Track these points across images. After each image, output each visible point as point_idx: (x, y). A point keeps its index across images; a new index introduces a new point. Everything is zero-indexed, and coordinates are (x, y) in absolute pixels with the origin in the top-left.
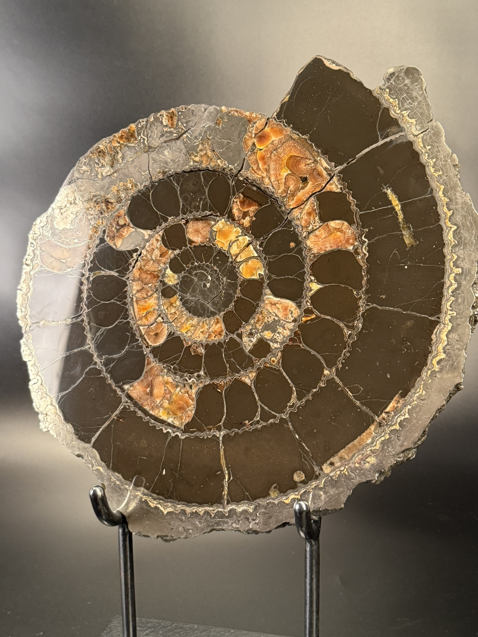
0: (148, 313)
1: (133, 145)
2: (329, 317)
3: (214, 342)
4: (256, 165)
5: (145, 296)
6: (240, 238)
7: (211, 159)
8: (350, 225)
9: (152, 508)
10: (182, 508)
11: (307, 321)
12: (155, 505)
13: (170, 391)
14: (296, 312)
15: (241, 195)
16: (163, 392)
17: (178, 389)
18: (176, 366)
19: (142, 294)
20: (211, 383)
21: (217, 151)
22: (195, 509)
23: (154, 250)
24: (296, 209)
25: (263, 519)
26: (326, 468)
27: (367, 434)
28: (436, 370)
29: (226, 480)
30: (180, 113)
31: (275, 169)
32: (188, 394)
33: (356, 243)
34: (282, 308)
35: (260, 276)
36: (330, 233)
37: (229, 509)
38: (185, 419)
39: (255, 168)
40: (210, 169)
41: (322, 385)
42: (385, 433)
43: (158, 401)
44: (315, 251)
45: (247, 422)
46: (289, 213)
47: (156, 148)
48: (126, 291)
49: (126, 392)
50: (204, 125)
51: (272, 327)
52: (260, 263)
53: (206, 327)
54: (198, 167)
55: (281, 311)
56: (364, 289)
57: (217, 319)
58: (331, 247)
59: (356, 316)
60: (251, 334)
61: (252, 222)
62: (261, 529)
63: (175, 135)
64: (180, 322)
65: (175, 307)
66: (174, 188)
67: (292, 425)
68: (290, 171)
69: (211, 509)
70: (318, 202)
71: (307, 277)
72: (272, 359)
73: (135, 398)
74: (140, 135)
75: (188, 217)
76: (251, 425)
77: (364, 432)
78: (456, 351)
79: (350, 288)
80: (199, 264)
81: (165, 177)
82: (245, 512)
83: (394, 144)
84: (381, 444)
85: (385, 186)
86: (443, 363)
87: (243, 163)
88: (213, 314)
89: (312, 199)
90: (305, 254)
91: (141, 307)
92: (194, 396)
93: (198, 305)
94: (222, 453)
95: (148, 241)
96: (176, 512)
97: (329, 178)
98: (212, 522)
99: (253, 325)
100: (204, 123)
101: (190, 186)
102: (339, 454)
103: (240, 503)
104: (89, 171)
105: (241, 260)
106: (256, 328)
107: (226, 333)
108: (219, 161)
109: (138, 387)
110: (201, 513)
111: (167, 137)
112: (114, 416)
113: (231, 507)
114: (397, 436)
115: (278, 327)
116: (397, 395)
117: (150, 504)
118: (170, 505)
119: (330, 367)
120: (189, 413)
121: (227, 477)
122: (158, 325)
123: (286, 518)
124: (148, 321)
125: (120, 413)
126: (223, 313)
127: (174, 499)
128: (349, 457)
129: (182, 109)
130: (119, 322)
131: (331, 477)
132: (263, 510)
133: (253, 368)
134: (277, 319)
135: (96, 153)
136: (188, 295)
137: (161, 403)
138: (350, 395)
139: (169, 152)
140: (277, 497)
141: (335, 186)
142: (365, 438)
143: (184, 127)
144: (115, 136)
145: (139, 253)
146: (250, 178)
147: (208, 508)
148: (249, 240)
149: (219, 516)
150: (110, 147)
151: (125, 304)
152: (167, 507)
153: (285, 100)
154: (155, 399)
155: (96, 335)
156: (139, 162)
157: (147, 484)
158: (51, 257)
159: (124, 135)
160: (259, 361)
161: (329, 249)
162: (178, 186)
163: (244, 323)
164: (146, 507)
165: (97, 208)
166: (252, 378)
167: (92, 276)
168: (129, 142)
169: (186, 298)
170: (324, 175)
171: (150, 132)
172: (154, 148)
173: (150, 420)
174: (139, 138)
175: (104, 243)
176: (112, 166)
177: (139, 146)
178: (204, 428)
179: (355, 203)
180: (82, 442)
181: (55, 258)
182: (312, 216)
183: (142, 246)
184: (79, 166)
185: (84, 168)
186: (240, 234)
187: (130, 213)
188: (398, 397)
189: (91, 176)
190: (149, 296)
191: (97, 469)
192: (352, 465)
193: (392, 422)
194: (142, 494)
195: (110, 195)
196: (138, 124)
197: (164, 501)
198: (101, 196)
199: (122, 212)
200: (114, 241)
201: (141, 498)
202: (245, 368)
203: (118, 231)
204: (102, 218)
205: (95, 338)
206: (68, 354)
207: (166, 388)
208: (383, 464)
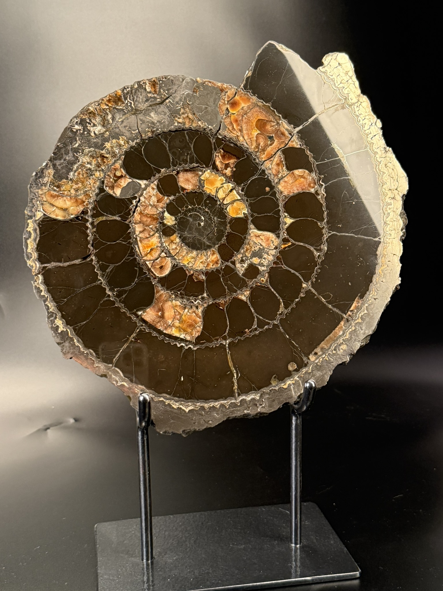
0: (152, 250)
1: (121, 107)
2: (302, 244)
3: (213, 269)
4: (231, 126)
5: (148, 236)
6: (225, 185)
7: (193, 121)
8: (310, 173)
9: (175, 409)
10: (201, 405)
11: (286, 248)
12: (177, 406)
13: (179, 312)
14: (276, 242)
15: (221, 150)
16: (174, 314)
17: (186, 310)
18: (182, 292)
19: (145, 234)
20: (214, 302)
21: (198, 114)
22: (212, 404)
23: (151, 197)
24: (268, 161)
25: (268, 403)
26: (312, 358)
27: (339, 328)
28: (382, 276)
29: (235, 377)
30: (161, 82)
31: (247, 130)
32: (196, 314)
33: (316, 187)
34: (265, 239)
35: (244, 215)
37: (240, 400)
38: (195, 334)
39: (231, 128)
40: (193, 129)
41: (302, 295)
42: (352, 326)
43: (170, 321)
44: (286, 193)
45: (247, 330)
46: (262, 165)
47: (142, 111)
48: (130, 233)
49: (140, 317)
50: (183, 93)
51: (258, 254)
52: (243, 205)
53: (205, 258)
54: (182, 127)
55: (265, 241)
56: (325, 220)
57: (213, 251)
58: (298, 190)
59: (322, 241)
60: (242, 261)
61: (232, 171)
62: (267, 411)
63: (159, 100)
65: (176, 243)
66: (163, 144)
67: (282, 328)
68: (259, 130)
69: (225, 402)
70: (284, 155)
71: (281, 213)
72: (262, 279)
73: (149, 322)
74: (127, 99)
75: (178, 169)
76: (250, 332)
77: (336, 327)
79: (315, 220)
80: (193, 207)
81: (154, 136)
82: (253, 399)
84: (350, 334)
86: (385, 272)
87: (220, 125)
88: (209, 247)
89: (279, 153)
91: (145, 245)
92: (200, 314)
93: (195, 241)
94: (229, 357)
95: (145, 189)
96: (197, 409)
97: (290, 137)
98: (228, 412)
99: (243, 254)
100: (183, 91)
101: (177, 143)
102: (320, 345)
103: (249, 393)
104: (82, 129)
105: (227, 203)
106: (246, 256)
107: (222, 262)
108: (199, 123)
109: (151, 312)
110: (218, 407)
111: (151, 101)
112: (132, 339)
113: (242, 398)
114: (361, 327)
115: (263, 254)
116: (357, 297)
117: (173, 406)
118: (190, 404)
119: (307, 281)
120: (198, 328)
121: (235, 375)
122: (162, 259)
123: (286, 399)
124: (153, 256)
125: (137, 336)
126: (217, 246)
127: (193, 399)
128: (327, 347)
129: (163, 79)
130: (126, 259)
131: (316, 363)
132: (267, 396)
133: (247, 288)
134: (261, 247)
135: (87, 115)
136: (186, 233)
137: (173, 323)
138: (323, 301)
139: (154, 114)
140: (277, 385)
141: (296, 143)
142: (338, 331)
143: (166, 93)
145: (137, 200)
146: (227, 136)
147: (222, 402)
148: (232, 187)
149: (232, 406)
150: (99, 109)
151: (130, 243)
152: (188, 406)
153: (248, 75)
154: (167, 321)
155: (106, 272)
156: (129, 123)
157: (169, 390)
158: (53, 206)
159: (111, 99)
160: (251, 282)
161: (296, 192)
162: (166, 143)
163: (235, 253)
164: (169, 409)
165: (94, 162)
166: (247, 296)
167: (96, 221)
168: (117, 105)
169: (184, 236)
170: (286, 134)
171: (135, 97)
172: (141, 111)
173: (164, 338)
174: (126, 102)
175: (104, 192)
176: (103, 126)
177: (127, 108)
178: (212, 339)
179: (312, 156)
180: (105, 364)
181: (57, 207)
182: (280, 166)
183: (140, 194)
184: (71, 126)
185: (77, 127)
186: (224, 182)
187: (126, 165)
188: (358, 299)
189: (84, 134)
190: (152, 236)
191: (121, 384)
192: (330, 352)
193: (356, 318)
194: (165, 399)
195: (104, 151)
196: (124, 90)
197: (185, 402)
198: (96, 151)
199: (118, 165)
200: (113, 190)
201: (164, 402)
202: (241, 288)
203: (116, 181)
204: (99, 171)
205: (106, 274)
206: (81, 290)
207: (175, 311)
208: (352, 349)
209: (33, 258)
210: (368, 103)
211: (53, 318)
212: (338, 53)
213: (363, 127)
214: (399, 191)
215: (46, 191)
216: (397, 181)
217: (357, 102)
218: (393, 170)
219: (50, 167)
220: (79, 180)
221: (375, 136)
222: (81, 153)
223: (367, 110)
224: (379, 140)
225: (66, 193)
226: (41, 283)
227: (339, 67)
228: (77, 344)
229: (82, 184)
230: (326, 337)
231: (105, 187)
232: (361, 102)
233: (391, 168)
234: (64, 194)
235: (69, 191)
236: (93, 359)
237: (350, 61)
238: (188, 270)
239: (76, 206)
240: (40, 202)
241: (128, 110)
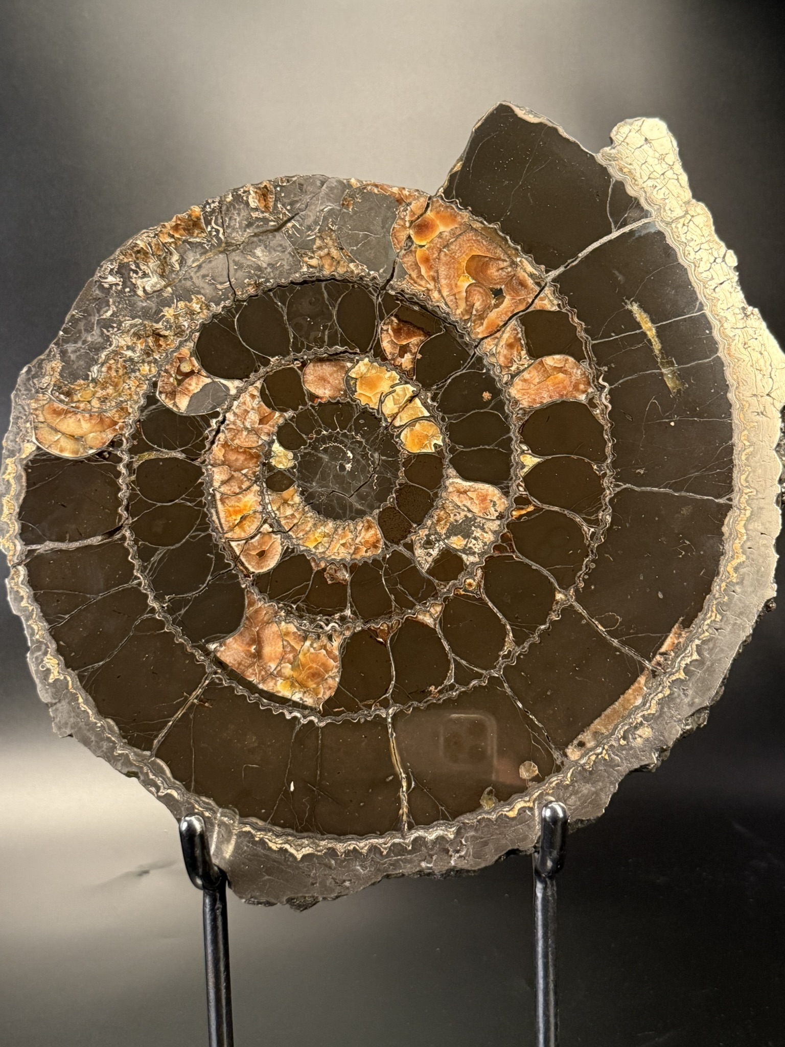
0: (243, 518)
1: (198, 240)
2: (556, 509)
3: (366, 560)
4: (416, 271)
5: (238, 491)
6: (398, 388)
7: (339, 262)
8: (579, 362)
9: (275, 851)
10: (330, 845)
11: (521, 516)
12: (279, 846)
13: (292, 647)
14: (502, 503)
15: (393, 318)
16: (281, 649)
17: (308, 643)
18: (301, 605)
19: (231, 486)
20: (366, 627)
21: (348, 249)
22: (352, 845)
23: (249, 412)
24: (489, 339)
25: (473, 848)
26: (573, 753)
27: (634, 691)
28: (734, 581)
29: (405, 789)
30: (278, 189)
31: (448, 277)
32: (327, 651)
33: (591, 390)
34: (478, 498)
35: (436, 448)
36: (547, 374)
37: (412, 839)
38: (324, 693)
39: (414, 275)
40: (338, 278)
41: (554, 617)
42: (663, 687)
43: (273, 666)
44: (525, 404)
45: (432, 688)
46: (476, 346)
47: (240, 245)
48: (202, 484)
49: (212, 655)
50: (322, 208)
51: (464, 529)
52: (435, 427)
53: (350, 536)
54: (317, 274)
55: (477, 502)
56: (609, 461)
57: (368, 521)
58: (551, 397)
59: (601, 503)
60: (429, 543)
61: (417, 363)
62: (471, 865)
63: (272, 223)
64: (303, 530)
65: (292, 506)
66: (277, 310)
67: (510, 687)
68: (473, 278)
69: (381, 841)
70: (523, 327)
71: (514, 445)
72: (468, 581)
73: (230, 665)
74: (210, 224)
75: (305, 357)
76: (440, 692)
77: (628, 688)
78: (763, 549)
79: (586, 460)
80: (330, 433)
81: (260, 293)
82: (441, 839)
83: (637, 235)
84: (659, 704)
85: (629, 299)
86: (742, 570)
87: (394, 268)
88: (361, 514)
89: (513, 322)
90: (508, 409)
91: (230, 509)
92: (337, 653)
93: (332, 501)
94: (393, 744)
95: (236, 398)
96: (319, 854)
97: (538, 289)
98: (385, 863)
99: (430, 528)
100: (321, 204)
101: (305, 306)
102: (592, 726)
103: (432, 825)
104: (121, 283)
105: (402, 424)
106: (436, 533)
107: (385, 544)
108: (352, 265)
109: (235, 646)
110: (364, 851)
111: (258, 227)
112: (193, 699)
113: (416, 835)
114: (683, 689)
115: (473, 528)
116: (676, 626)
117: (271, 844)
118: (307, 842)
119: (565, 587)
120: (330, 681)
121: (404, 784)
122: (263, 538)
123: (513, 843)
124: (245, 532)
125: (203, 693)
126: (377, 511)
127: (313, 832)
128: (608, 731)
129: (282, 182)
130: (191, 537)
131: (582, 766)
132: (472, 833)
133: (436, 599)
134: (470, 515)
135: (131, 255)
136: (314, 484)
137: (279, 668)
138: (601, 630)
139: (263, 251)
140: (494, 809)
141: (549, 302)
142: (632, 697)
143: (288, 210)
144: (164, 226)
145: (220, 418)
146: (406, 291)
147: (374, 841)
148: (413, 391)
149: (396, 851)
150: (156, 245)
151: (200, 504)
152: (302, 846)
153: (456, 169)
154: (266, 663)
155: (150, 561)
156: (212, 268)
157: (263, 811)
158: (56, 431)
159: (180, 225)
160: (445, 586)
161: (547, 401)
162: (283, 307)
163: (415, 526)
164: (262, 851)
165: (140, 346)
166: (436, 616)
167: (136, 461)
168: (191, 235)
169: (311, 490)
170: (530, 284)
171: (227, 219)
172: (236, 245)
173: (260, 700)
174: (209, 229)
175: (155, 404)
176: (162, 276)
177: (209, 241)
178: (358, 705)
179: (584, 326)
180: (136, 750)
181: (63, 434)
182: (515, 349)
183: (225, 407)
184: (100, 277)
185: (111, 279)
186: (398, 381)
187: (201, 352)
188: (679, 627)
189: (125, 293)
190: (245, 490)
191: (167, 794)
192: (614, 743)
193: (673, 669)
194: (254, 828)
195: (161, 323)
196: (205, 207)
197: (295, 836)
198: (145, 325)
199: (186, 351)
200: (174, 399)
201: (253, 836)
202: (422, 600)
203: (180, 382)
204: (149, 363)
205: (149, 567)
206: (100, 597)
207: (285, 643)
208: (664, 737)
209: (11, 532)
210: (707, 216)
211: (40, 653)
212: (644, 118)
213: (695, 266)
214: (774, 399)
215: (45, 402)
216: (771, 377)
217: (683, 216)
218: (762, 354)
219: (54, 356)
220: (109, 381)
221: (721, 284)
222: (116, 329)
223: (704, 232)
224: (731, 293)
225: (82, 405)
226: (22, 584)
227: (646, 147)
228: (83, 707)
229: (115, 389)
230: (604, 710)
231: (157, 393)
232: (693, 216)
233: (757, 349)
234: (78, 408)
235: (88, 402)
236: (113, 739)
237: (670, 134)
238: (314, 560)
239: (101, 432)
240: (31, 424)
241: (212, 244)
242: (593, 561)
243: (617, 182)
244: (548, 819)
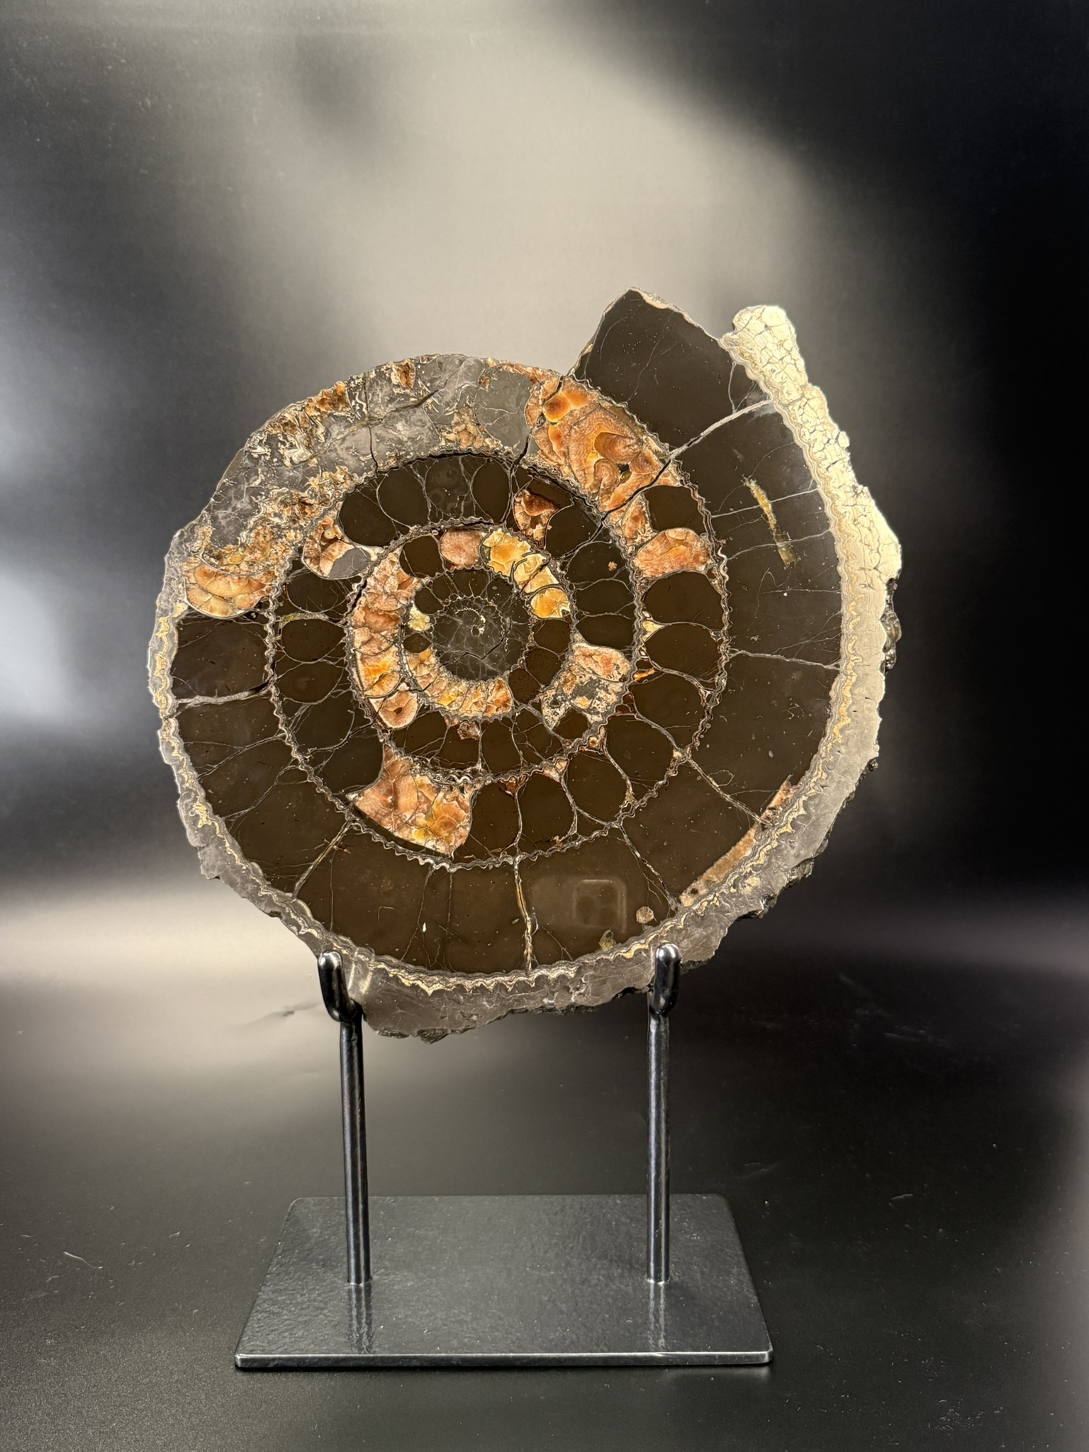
0: (382, 677)
1: (343, 414)
2: (675, 672)
3: (496, 718)
4: (548, 447)
5: (377, 651)
6: (529, 557)
7: (475, 437)
8: (699, 535)
9: (407, 987)
10: (459, 982)
11: (642, 679)
12: (411, 982)
13: (426, 798)
14: (625, 667)
15: (526, 491)
16: (417, 800)
17: (441, 795)
18: (435, 759)
19: (371, 647)
20: (495, 781)
21: (484, 425)
22: (479, 982)
23: (388, 577)
24: (615, 512)
25: (592, 987)
26: (686, 900)
27: (744, 842)
28: (840, 742)
29: (529, 931)
30: (419, 367)
31: (578, 453)
32: (459, 802)
33: (709, 562)
34: (602, 662)
35: (564, 614)
36: (669, 546)
37: (535, 977)
38: (456, 841)
39: (546, 451)
40: (475, 452)
41: (671, 773)
42: (771, 840)
43: (408, 815)
44: (648, 574)
45: (557, 838)
46: (603, 519)
47: (382, 419)
48: (343, 644)
49: (351, 804)
50: (460, 386)
51: (589, 690)
52: (563, 594)
53: (482, 695)
54: (455, 448)
55: (601, 665)
56: (726, 628)
57: (499, 682)
58: (672, 568)
59: (717, 668)
60: (555, 703)
61: (545, 532)
62: (590, 1002)
63: (413, 399)
64: (438, 689)
65: (428, 666)
66: (416, 481)
67: (629, 838)
68: (602, 455)
69: (506, 978)
70: (648, 502)
71: (637, 612)
72: (592, 739)
73: (368, 814)
74: (355, 399)
75: (442, 526)
76: (564, 842)
77: (739, 840)
78: (867, 712)
79: (704, 627)
80: (465, 598)
81: (400, 464)
82: (562, 978)
83: (756, 416)
84: (767, 855)
85: (747, 477)
86: (847, 732)
87: (527, 444)
88: (492, 674)
89: (638, 496)
90: (632, 578)
91: (370, 668)
92: (468, 804)
93: (466, 662)
94: (519, 889)
95: (377, 563)
96: (449, 990)
97: (662, 466)
98: (510, 999)
99: (557, 689)
100: (460, 382)
101: (443, 478)
102: (705, 875)
103: (554, 965)
104: (269, 454)
105: (532, 591)
106: (563, 693)
107: (515, 703)
108: (487, 440)
109: (373, 796)
110: (491, 988)
111: (399, 402)
112: (333, 845)
113: (539, 973)
114: (790, 842)
115: (597, 690)
116: (786, 782)
117: (403, 981)
118: (437, 979)
119: (682, 746)
120: (461, 830)
121: (529, 927)
122: (400, 695)
123: (629, 982)
124: (383, 690)
125: (343, 840)
126: (508, 672)
127: (443, 970)
128: (719, 879)
129: (423, 361)
130: (333, 694)
131: (695, 912)
132: (592, 972)
133: (562, 755)
134: (594, 677)
135: (279, 427)
136: (449, 646)
137: (414, 818)
138: (715, 786)
139: (404, 425)
140: (612, 951)
141: (672, 478)
142: (742, 848)
143: (428, 387)
144: (311, 401)
145: (362, 583)
146: (538, 465)
147: (500, 979)
148: (543, 560)
149: (520, 988)
150: (303, 418)
151: (342, 664)
152: (433, 983)
153: (587, 351)
154: (401, 813)
155: (294, 716)
156: (355, 441)
157: (397, 950)
158: (207, 592)
159: (326, 399)
160: (571, 744)
161: (668, 571)
162: (422, 478)
163: (543, 686)
164: (396, 986)
165: (287, 513)
166: (561, 771)
167: (282, 622)
168: (336, 408)
169: (446, 652)
170: (654, 461)
171: (370, 394)
172: (379, 420)
173: (395, 847)
174: (353, 403)
175: (301, 568)
176: (308, 447)
177: (354, 415)
178: (487, 853)
179: (705, 502)
180: (279, 891)
181: (213, 595)
182: (640, 522)
183: (367, 572)
184: (250, 447)
185: (260, 450)
186: (529, 551)
187: (343, 520)
188: (788, 784)
189: (273, 463)
190: (384, 651)
191: (307, 933)
192: (724, 891)
193: (781, 823)
194: (388, 966)
195: (306, 492)
196: (349, 382)
197: (427, 974)
198: (291, 494)
199: (331, 517)
200: (319, 564)
201: (387, 973)
202: (549, 756)
203: (324, 548)
204: (295, 529)
205: (293, 721)
206: (246, 749)
207: (420, 794)
208: (771, 886)
209: (163, 687)
210: (822, 400)
211: (190, 800)
212: (764, 306)
213: (810, 446)
214: (880, 572)
215: (197, 565)
216: (878, 552)
217: (800, 399)
218: (870, 530)
219: (206, 521)
220: (258, 547)
221: (834, 463)
222: (264, 497)
223: (819, 414)
224: (842, 472)
225: (231, 568)
226: (173, 735)
227: (766, 333)
228: (230, 851)
229: (262, 554)
230: (717, 860)
231: (303, 558)
232: (808, 399)
233: (866, 526)
234: (228, 571)
235: (237, 565)
236: (258, 881)
237: (789, 322)
238: (448, 718)
239: (249, 594)
240: (183, 585)
241: (355, 418)
242: (709, 722)
243: (737, 365)
244: (661, 959)
